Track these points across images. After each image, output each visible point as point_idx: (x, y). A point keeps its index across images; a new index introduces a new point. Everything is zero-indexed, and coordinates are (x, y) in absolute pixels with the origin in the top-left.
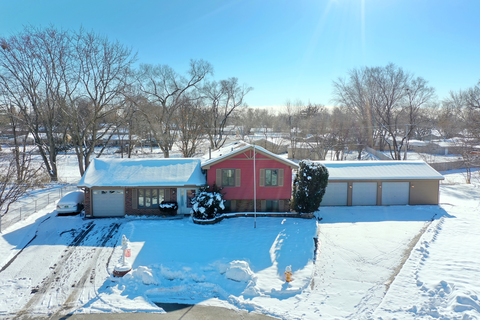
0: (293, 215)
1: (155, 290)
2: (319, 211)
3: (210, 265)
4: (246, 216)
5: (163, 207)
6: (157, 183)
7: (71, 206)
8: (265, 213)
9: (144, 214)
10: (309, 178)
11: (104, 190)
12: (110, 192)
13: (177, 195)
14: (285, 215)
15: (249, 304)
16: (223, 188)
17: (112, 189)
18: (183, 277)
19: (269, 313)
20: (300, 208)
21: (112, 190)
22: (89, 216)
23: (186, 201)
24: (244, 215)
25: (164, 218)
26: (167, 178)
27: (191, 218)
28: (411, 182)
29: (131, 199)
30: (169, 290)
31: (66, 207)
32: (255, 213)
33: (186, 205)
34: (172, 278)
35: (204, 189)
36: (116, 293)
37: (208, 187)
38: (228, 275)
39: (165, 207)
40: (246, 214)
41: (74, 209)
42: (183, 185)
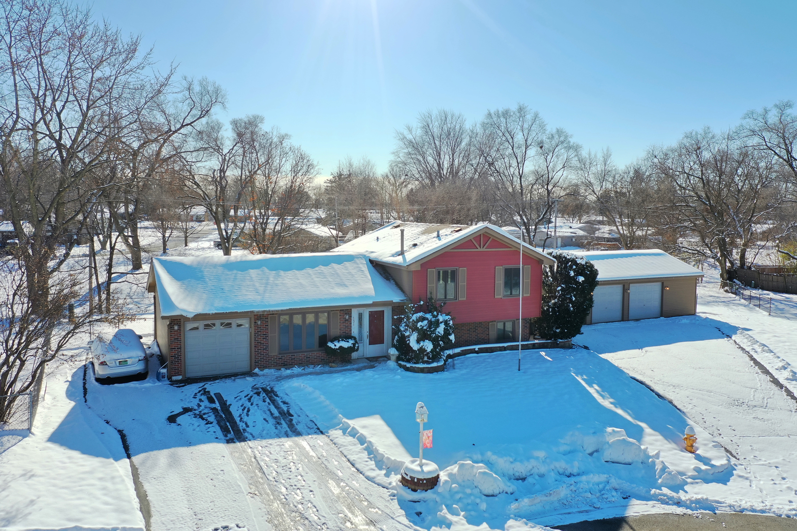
0: (546, 344)
1: (523, 503)
2: (582, 333)
3: (562, 441)
4: (477, 352)
5: (337, 347)
6: (321, 300)
7: (133, 360)
8: (505, 345)
9: (296, 364)
10: (581, 279)
11: (207, 320)
12: (222, 324)
13: (352, 321)
14: (534, 344)
15: (699, 499)
16: (444, 304)
17: (226, 319)
18: (543, 469)
19: (747, 509)
20: (558, 331)
21: (227, 321)
22: (180, 378)
23: (368, 334)
24: (473, 351)
25: (335, 369)
26: (332, 291)
27: (392, 364)
28: (664, 282)
29: (266, 337)
30: (545, 498)
31: (123, 363)
32: (520, 343)
33: (368, 340)
34: (524, 476)
35: (413, 307)
36: (456, 522)
37: (422, 303)
38: (609, 454)
39: (341, 347)
40: (477, 347)
41: (138, 367)
42: (371, 302)
